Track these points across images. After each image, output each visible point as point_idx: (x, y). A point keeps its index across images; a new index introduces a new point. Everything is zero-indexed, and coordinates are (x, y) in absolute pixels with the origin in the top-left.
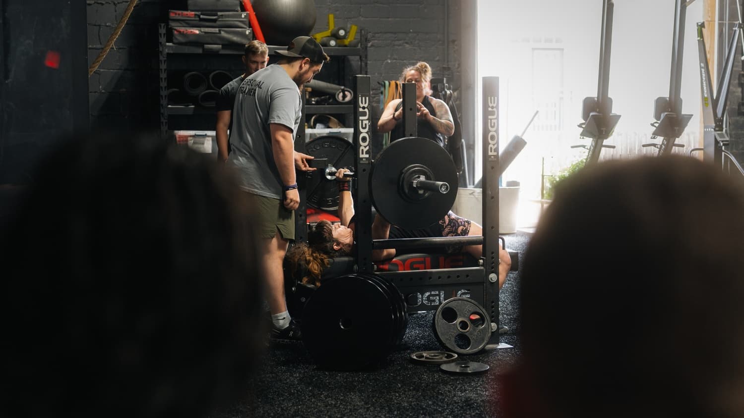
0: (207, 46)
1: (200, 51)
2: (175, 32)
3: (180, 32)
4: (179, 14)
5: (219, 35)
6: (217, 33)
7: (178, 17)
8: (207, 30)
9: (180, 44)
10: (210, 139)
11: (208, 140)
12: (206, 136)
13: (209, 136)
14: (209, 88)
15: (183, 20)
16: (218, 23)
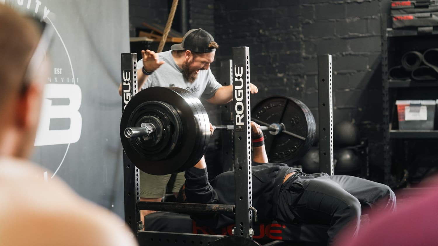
0: (420, 29)
1: (415, 33)
2: (394, 19)
3: (397, 19)
4: (398, 4)
5: (430, 19)
6: (428, 17)
7: (398, 7)
8: (420, 15)
9: (399, 29)
10: (425, 108)
11: (423, 108)
12: (420, 105)
13: (423, 105)
14: (422, 64)
15: (402, 9)
16: (430, 8)
